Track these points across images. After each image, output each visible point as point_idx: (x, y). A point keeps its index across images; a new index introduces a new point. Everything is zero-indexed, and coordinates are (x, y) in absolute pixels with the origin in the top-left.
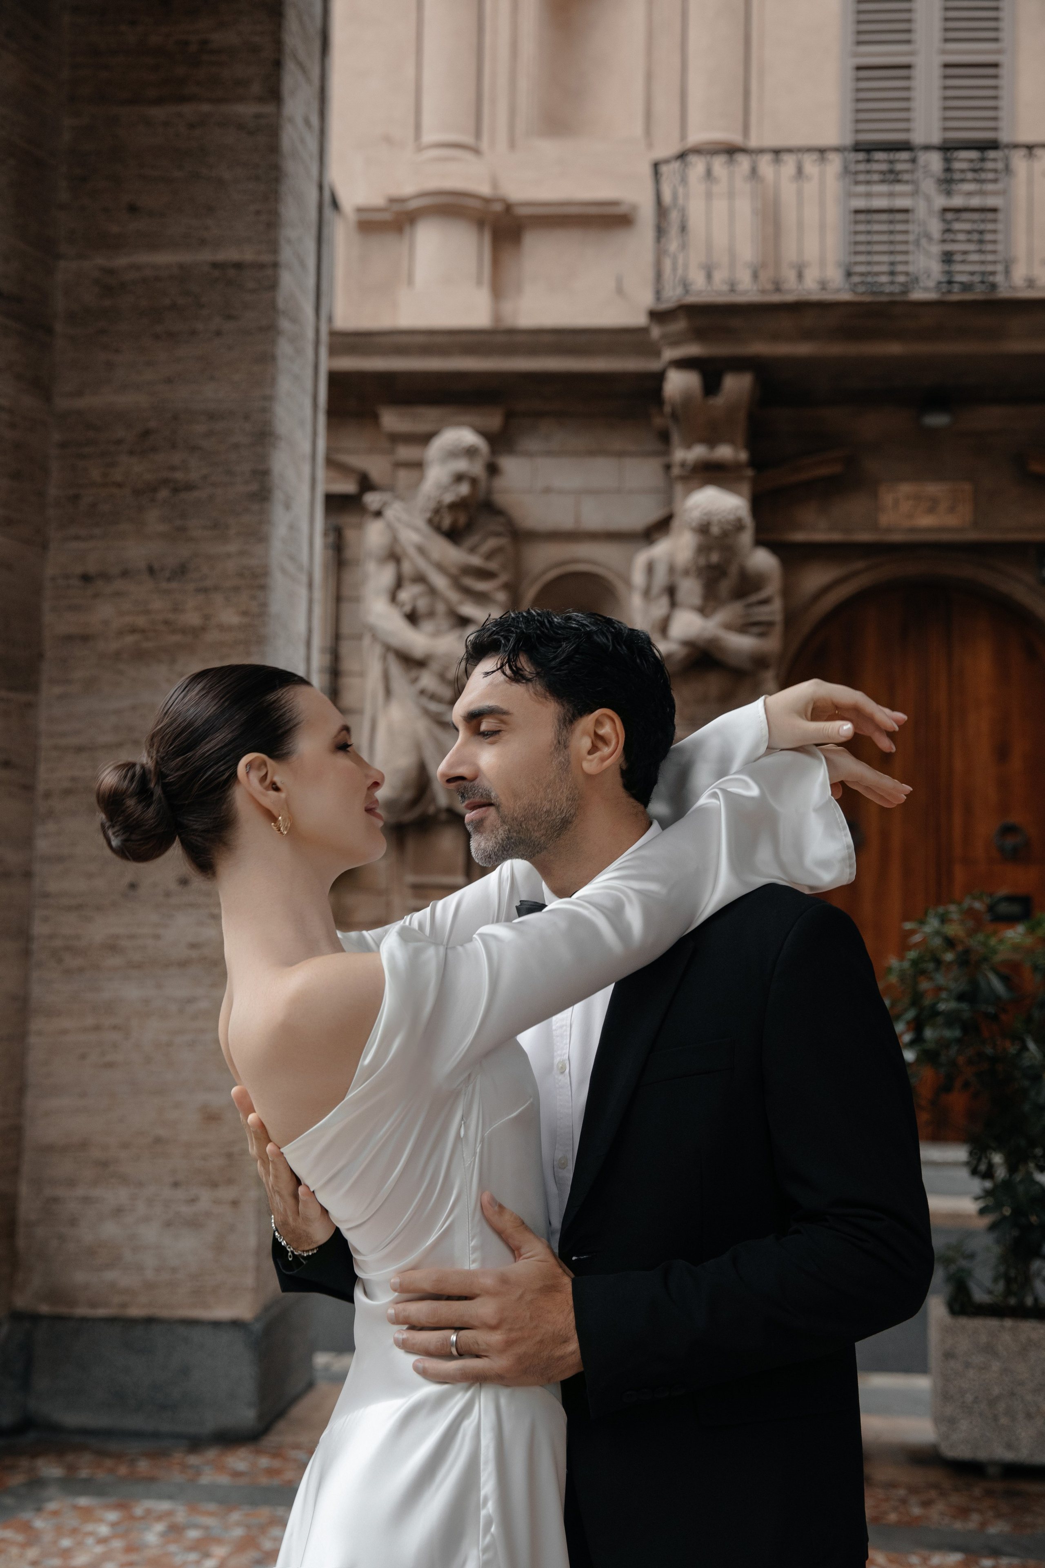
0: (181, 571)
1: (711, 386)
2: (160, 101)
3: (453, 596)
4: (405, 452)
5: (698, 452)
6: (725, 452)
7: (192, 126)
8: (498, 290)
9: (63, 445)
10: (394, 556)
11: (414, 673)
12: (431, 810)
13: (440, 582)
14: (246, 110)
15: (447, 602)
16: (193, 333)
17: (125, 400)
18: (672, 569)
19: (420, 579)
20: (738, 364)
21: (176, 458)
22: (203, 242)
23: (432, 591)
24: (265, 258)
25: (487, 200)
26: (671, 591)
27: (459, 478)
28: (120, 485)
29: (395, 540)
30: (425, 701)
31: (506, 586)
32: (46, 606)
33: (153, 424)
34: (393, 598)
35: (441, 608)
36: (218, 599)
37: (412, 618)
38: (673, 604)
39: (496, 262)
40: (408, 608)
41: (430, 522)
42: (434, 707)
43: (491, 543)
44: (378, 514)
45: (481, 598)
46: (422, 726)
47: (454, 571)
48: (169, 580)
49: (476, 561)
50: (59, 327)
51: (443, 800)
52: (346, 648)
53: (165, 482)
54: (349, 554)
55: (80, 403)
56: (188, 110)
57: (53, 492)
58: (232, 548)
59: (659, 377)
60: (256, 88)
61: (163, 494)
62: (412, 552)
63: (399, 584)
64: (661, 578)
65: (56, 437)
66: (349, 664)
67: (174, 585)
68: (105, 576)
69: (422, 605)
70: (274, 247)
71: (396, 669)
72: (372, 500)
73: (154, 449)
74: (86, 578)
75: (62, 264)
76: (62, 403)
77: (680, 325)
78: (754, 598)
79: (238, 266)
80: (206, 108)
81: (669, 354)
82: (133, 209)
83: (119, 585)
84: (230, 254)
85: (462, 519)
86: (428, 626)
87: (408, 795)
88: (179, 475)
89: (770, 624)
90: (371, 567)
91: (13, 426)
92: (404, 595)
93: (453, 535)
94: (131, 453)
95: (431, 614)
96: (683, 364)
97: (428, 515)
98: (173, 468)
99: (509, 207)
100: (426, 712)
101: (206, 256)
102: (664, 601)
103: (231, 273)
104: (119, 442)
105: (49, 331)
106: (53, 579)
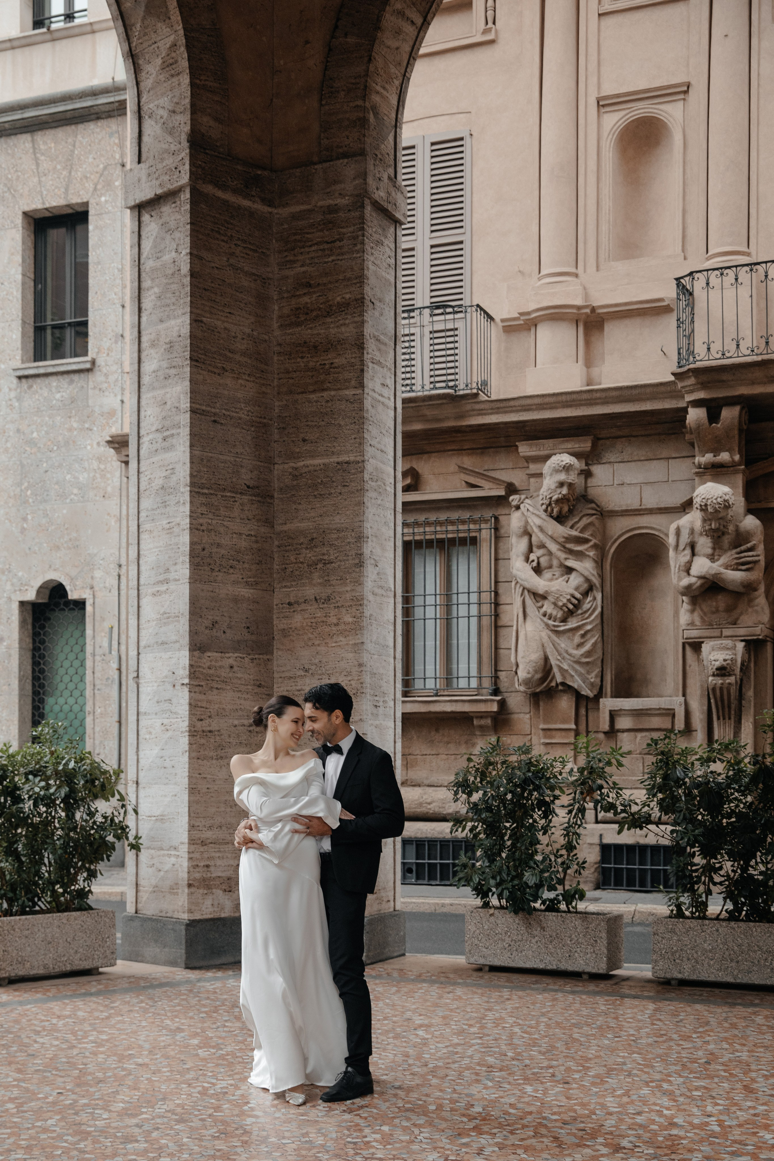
0: (328, 599)
1: (713, 416)
2: (314, 391)
3: (562, 555)
4: (533, 468)
5: (708, 458)
6: (724, 457)
7: (327, 401)
8: (589, 363)
9: (279, 547)
10: (527, 533)
11: (540, 604)
12: (553, 684)
13: (553, 547)
14: (349, 393)
15: (558, 559)
16: (330, 494)
17: (303, 525)
18: (692, 531)
19: (542, 546)
20: (730, 402)
21: (325, 550)
22: (333, 453)
23: (550, 553)
24: (359, 459)
25: (579, 308)
26: (692, 546)
27: (561, 484)
28: (302, 563)
29: (527, 522)
30: (545, 619)
31: (595, 546)
32: (275, 617)
33: (315, 535)
34: (527, 559)
35: (555, 563)
36: (343, 610)
37: (538, 570)
38: (693, 554)
39: (588, 343)
40: (535, 564)
41: (546, 511)
42: (551, 622)
43: (585, 521)
44: (518, 508)
45: (579, 555)
46: (545, 634)
47: (562, 540)
48: (323, 603)
49: (574, 533)
50: (276, 495)
51: (559, 679)
52: (502, 588)
53: (321, 560)
54: (502, 531)
55: (285, 528)
56: (325, 394)
57: (276, 567)
58: (348, 589)
59: (685, 410)
60: (353, 383)
61: (320, 566)
62: (536, 530)
63: (530, 550)
64: (685, 538)
65: (276, 543)
66: (503, 599)
67: (326, 605)
68: (298, 603)
69: (544, 561)
70: (362, 453)
71: (529, 601)
72: (514, 499)
73: (316, 547)
74: (290, 604)
75: (276, 466)
76: (278, 528)
77: (692, 381)
78: (743, 548)
79: (347, 463)
80: (333, 393)
81: (689, 398)
82: (304, 440)
83: (303, 606)
84: (344, 458)
85: (566, 509)
86: (547, 574)
87: (538, 676)
88: (326, 557)
89: (756, 562)
90: (514, 540)
91: (257, 542)
92: (532, 557)
93: (560, 519)
94: (307, 548)
95: (550, 567)
96: (697, 403)
97: (544, 507)
98: (324, 554)
99: (593, 309)
100: (547, 625)
101: (334, 459)
102: (688, 551)
103: (345, 465)
104: (302, 544)
105: (272, 497)
106: (277, 605)
